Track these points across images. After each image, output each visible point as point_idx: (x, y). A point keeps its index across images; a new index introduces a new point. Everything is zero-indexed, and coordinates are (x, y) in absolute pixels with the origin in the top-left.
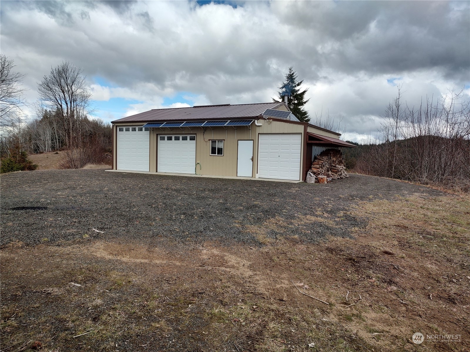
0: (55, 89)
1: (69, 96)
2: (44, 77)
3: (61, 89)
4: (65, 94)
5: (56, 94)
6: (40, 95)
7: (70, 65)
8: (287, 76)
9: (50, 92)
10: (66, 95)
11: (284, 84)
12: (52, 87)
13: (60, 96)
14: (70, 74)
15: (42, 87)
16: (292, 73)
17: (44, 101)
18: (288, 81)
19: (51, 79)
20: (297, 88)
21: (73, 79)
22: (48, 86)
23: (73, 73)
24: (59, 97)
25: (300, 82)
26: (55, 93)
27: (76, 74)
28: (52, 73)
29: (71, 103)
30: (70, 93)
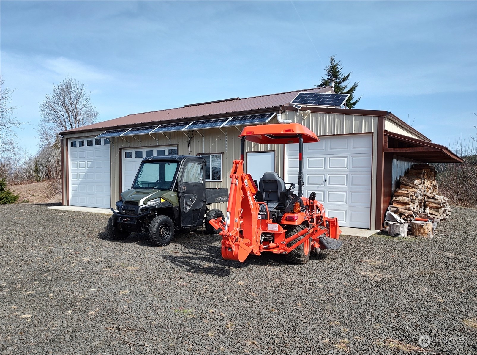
0: (59, 109)
1: (74, 116)
2: (46, 96)
3: (65, 109)
4: (69, 114)
5: (60, 115)
6: (43, 116)
7: (73, 81)
8: (327, 69)
9: (53, 113)
10: (70, 116)
11: (324, 80)
12: (55, 107)
13: (64, 116)
14: (74, 92)
15: (44, 107)
16: (335, 64)
17: (48, 122)
18: (329, 75)
19: (54, 99)
20: (343, 85)
21: (77, 96)
22: (50, 106)
23: (76, 90)
24: (63, 118)
25: (346, 76)
26: (59, 113)
27: (80, 91)
28: (55, 91)
29: (75, 124)
30: (74, 114)
